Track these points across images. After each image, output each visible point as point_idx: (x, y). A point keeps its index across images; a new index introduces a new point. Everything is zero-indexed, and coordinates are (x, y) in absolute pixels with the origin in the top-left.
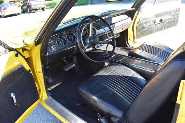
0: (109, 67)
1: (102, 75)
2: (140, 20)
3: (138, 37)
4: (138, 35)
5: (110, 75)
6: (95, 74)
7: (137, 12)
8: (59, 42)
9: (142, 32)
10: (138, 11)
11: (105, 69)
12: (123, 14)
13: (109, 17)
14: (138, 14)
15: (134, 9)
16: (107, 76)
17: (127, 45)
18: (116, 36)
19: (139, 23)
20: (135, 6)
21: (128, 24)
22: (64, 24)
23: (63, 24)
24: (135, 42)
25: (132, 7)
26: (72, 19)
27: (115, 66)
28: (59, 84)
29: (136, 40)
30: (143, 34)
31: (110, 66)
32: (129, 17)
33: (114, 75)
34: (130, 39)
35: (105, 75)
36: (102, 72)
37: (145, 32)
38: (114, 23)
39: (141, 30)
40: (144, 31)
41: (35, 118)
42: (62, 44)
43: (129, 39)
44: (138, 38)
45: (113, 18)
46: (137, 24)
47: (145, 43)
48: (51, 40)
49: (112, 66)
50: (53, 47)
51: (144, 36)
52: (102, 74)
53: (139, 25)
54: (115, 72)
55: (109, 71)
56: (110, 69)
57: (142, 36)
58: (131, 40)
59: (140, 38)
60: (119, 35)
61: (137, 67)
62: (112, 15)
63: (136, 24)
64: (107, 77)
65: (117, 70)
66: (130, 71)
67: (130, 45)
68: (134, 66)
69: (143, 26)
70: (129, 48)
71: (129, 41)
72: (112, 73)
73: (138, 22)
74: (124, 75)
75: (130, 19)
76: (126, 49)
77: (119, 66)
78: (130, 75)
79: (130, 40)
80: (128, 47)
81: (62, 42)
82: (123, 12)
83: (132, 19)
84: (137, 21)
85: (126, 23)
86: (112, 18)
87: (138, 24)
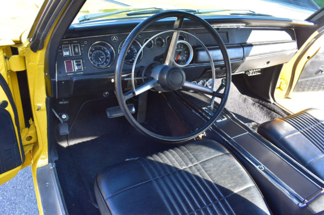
0: (197, 149)
1: (170, 164)
2: (317, 54)
3: (300, 87)
4: (301, 84)
5: (187, 173)
6: (155, 156)
7: (316, 33)
8: (100, 55)
9: (314, 80)
10: (319, 32)
11: (183, 151)
12: (282, 29)
13: (241, 27)
14: (317, 38)
15: (312, 24)
16: (180, 171)
17: (269, 98)
18: (251, 72)
19: (313, 59)
20: (315, 19)
21: (285, 55)
22: (128, 15)
23: (126, 16)
24: (289, 96)
25: (309, 20)
26: (154, 9)
27: (212, 151)
28: (89, 139)
29: (292, 94)
30: (313, 85)
31: (200, 147)
32: (294, 39)
33: (198, 174)
34: (281, 87)
35: (176, 169)
36: (173, 155)
37: (319, 83)
38: (251, 45)
39: (311, 75)
40: (319, 80)
41: (28, 187)
42: (106, 62)
43: (278, 85)
44: (298, 91)
45: (253, 32)
46: (307, 59)
47: (309, 112)
48: (77, 46)
49: (204, 148)
50: (75, 63)
51: (313, 90)
52: (170, 161)
53: (312, 63)
54: (203, 168)
55: (191, 160)
56: (196, 153)
57: (309, 89)
58: (281, 90)
59: (303, 90)
60: (259, 72)
61: (265, 171)
62: (254, 23)
63: (304, 58)
64: (178, 175)
65: (211, 165)
66: (241, 176)
67: (275, 101)
68: (257, 167)
69: (321, 69)
70: (272, 105)
71: (277, 91)
72: (194, 168)
73: (310, 56)
74: (222, 185)
75: (295, 44)
76: (264, 105)
77: (221, 154)
78: (236, 191)
79: (279, 88)
80: (270, 103)
81: (107, 58)
82: (284, 24)
83: (299, 47)
84: (310, 53)
85: (282, 51)
86: (250, 30)
87: (310, 61)
